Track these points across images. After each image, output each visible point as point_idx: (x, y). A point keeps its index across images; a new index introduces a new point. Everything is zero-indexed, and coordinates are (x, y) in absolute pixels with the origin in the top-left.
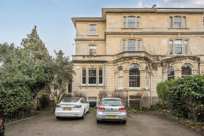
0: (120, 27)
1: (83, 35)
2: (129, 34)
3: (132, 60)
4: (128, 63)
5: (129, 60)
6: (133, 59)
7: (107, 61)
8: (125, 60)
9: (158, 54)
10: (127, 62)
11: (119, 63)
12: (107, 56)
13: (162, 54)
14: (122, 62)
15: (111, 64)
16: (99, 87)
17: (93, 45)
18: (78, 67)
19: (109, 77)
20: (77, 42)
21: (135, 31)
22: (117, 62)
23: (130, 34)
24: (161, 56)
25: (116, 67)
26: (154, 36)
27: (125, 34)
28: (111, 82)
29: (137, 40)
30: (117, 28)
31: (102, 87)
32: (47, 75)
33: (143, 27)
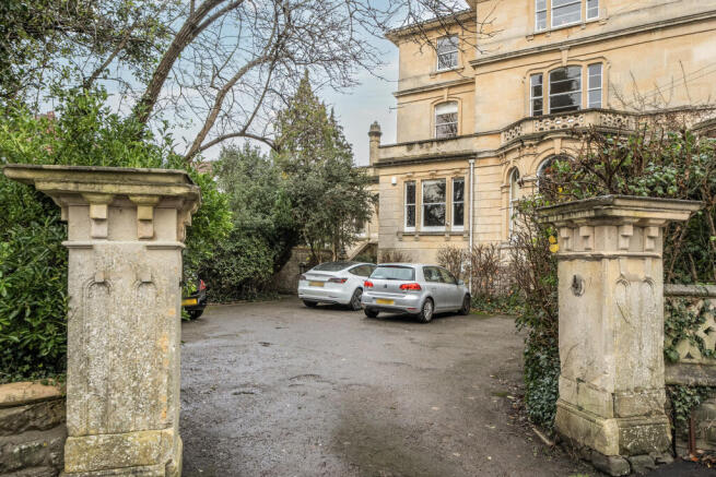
0: (524, 31)
1: (417, 77)
2: (555, 49)
3: (549, 145)
4: (535, 154)
5: (537, 144)
6: (551, 139)
7: (475, 154)
8: (523, 146)
9: (675, 103)
10: (531, 151)
11: (510, 157)
12: (477, 135)
13: (696, 103)
14: (516, 154)
15: (491, 162)
16: (453, 234)
17: (448, 103)
18: (394, 179)
19: (484, 204)
20: (402, 100)
21: (576, 34)
22: (506, 153)
23: (560, 51)
24: (685, 110)
25: (503, 170)
26: (657, 35)
27: (540, 51)
28: (489, 221)
29: (584, 64)
30: (510, 39)
31: (461, 235)
32: (296, 211)
33: (611, 11)
